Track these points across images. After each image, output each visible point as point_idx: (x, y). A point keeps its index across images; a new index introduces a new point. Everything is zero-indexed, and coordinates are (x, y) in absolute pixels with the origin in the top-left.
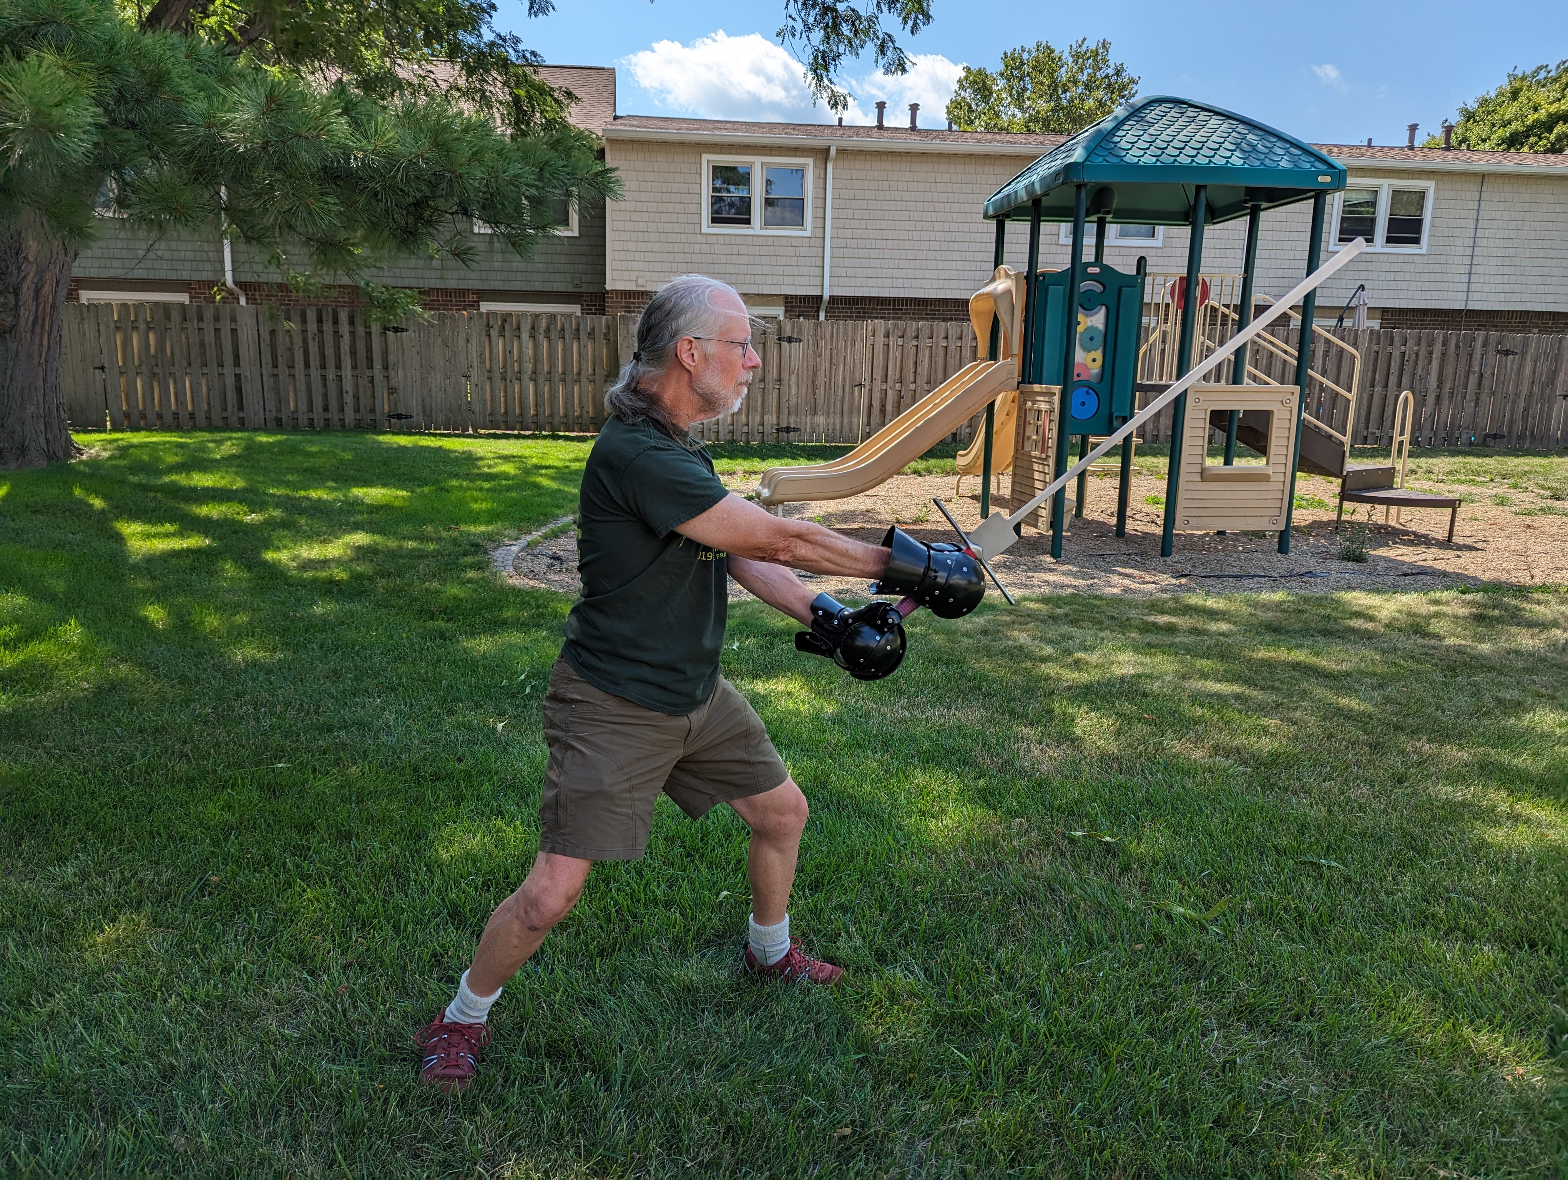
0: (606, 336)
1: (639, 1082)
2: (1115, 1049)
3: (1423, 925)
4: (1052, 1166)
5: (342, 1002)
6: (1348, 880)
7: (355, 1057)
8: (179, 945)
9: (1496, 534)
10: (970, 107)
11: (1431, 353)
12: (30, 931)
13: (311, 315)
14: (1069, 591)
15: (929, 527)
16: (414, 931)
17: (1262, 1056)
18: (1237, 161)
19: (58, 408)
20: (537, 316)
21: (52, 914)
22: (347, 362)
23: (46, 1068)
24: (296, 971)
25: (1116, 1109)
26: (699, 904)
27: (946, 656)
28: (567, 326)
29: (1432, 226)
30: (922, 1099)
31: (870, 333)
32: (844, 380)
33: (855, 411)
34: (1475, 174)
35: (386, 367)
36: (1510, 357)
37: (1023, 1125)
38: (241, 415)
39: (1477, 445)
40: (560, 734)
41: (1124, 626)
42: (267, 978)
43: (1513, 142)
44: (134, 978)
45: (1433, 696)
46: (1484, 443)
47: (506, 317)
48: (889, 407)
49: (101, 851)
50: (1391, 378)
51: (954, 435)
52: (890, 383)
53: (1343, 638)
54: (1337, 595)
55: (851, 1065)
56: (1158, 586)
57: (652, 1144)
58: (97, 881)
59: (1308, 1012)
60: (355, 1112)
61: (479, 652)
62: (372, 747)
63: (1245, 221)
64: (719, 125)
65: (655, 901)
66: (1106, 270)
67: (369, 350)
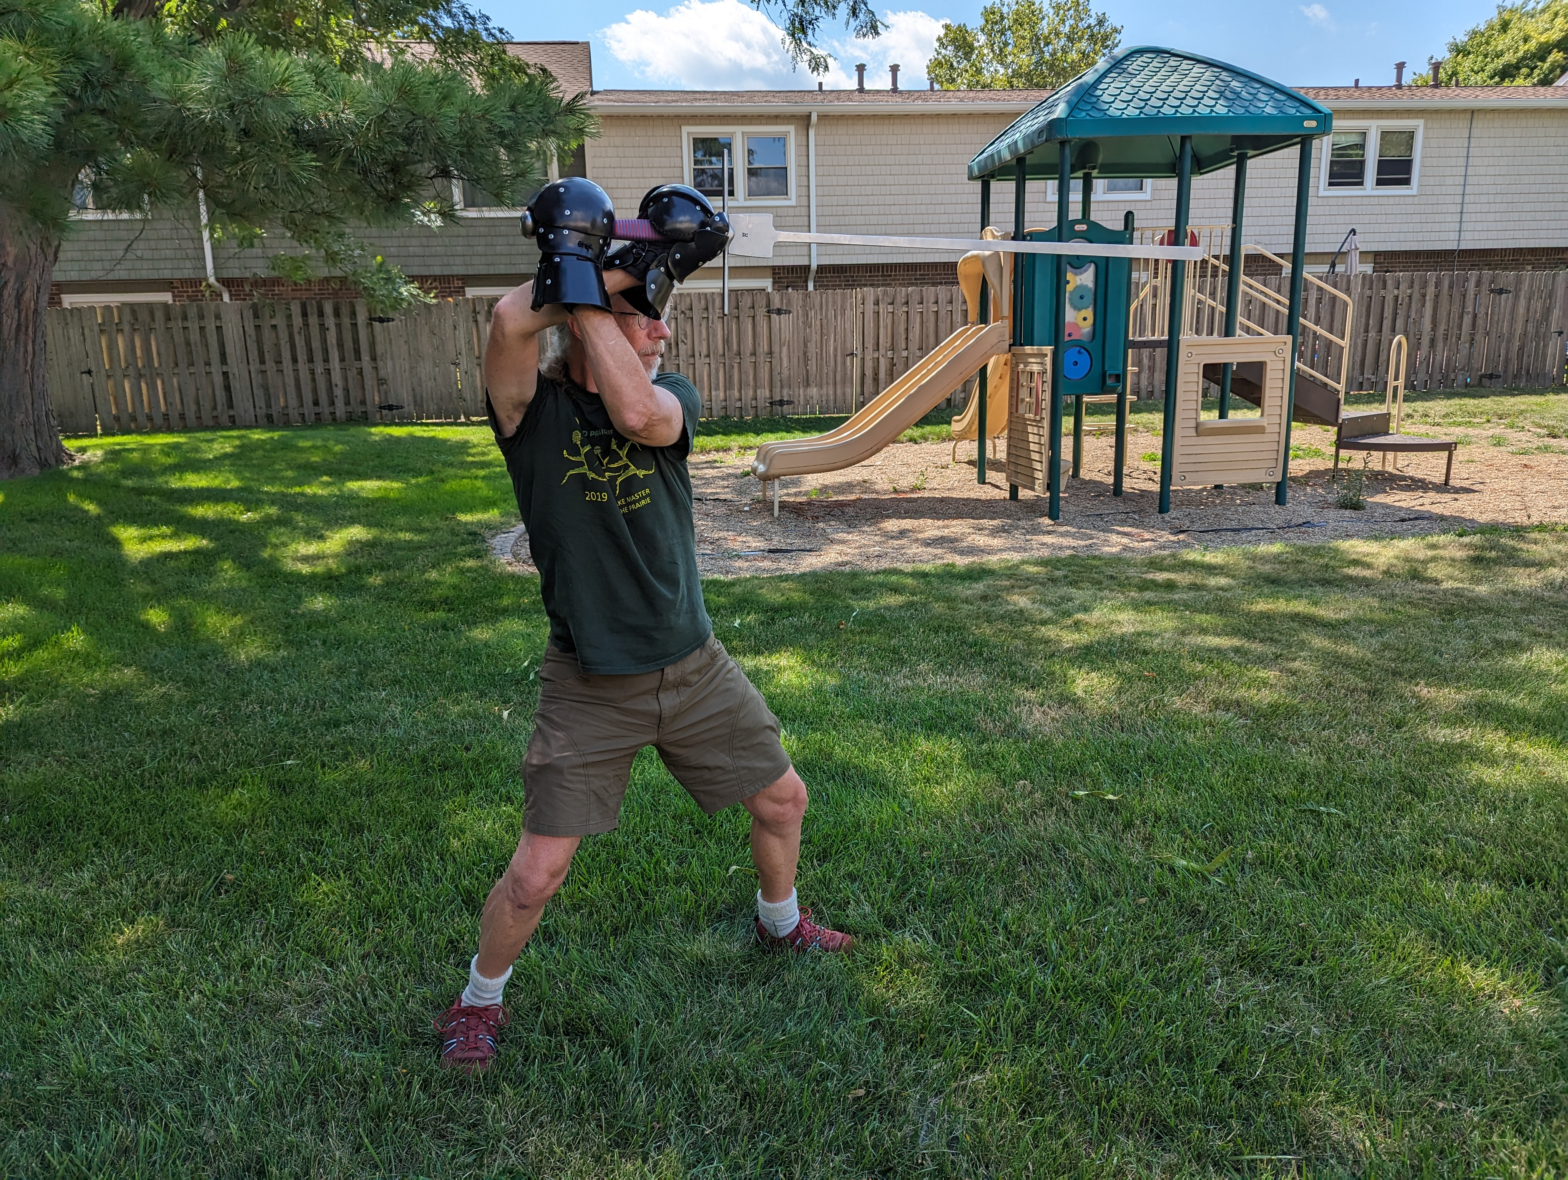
1: (656, 1054)
2: (1121, 1001)
3: (1422, 866)
4: (1061, 1116)
5: (362, 992)
6: (1348, 825)
7: (377, 1044)
8: (198, 943)
9: (1493, 475)
10: (952, 65)
11: (1424, 296)
12: (51, 937)
13: (296, 309)
14: (1069, 552)
15: (926, 494)
16: (429, 919)
17: (1265, 1001)
18: (1221, 109)
19: (47, 416)
21: (72, 920)
22: (334, 355)
23: (75, 1069)
24: (316, 963)
25: (1123, 1058)
26: (709, 879)
27: (946, 624)
29: (1423, 166)
30: (933, 1057)
31: (860, 301)
32: (835, 349)
33: (848, 381)
34: (1465, 111)
35: (374, 358)
36: (1504, 296)
37: (1033, 1078)
38: (232, 413)
39: (1473, 386)
41: (1121, 584)
42: (286, 971)
43: (1507, 73)
44: (155, 978)
45: (1431, 640)
46: (1480, 384)
48: (882, 375)
49: (116, 856)
50: (1385, 322)
51: (949, 400)
52: (882, 351)
53: (1341, 586)
54: (1335, 544)
55: (863, 1028)
56: (1156, 544)
57: (671, 1113)
58: (114, 885)
59: (1309, 956)
60: (380, 1097)
61: (481, 640)
62: (380, 740)
63: (1231, 171)
64: (698, 96)
65: (666, 879)
66: (1094, 226)
67: (356, 340)
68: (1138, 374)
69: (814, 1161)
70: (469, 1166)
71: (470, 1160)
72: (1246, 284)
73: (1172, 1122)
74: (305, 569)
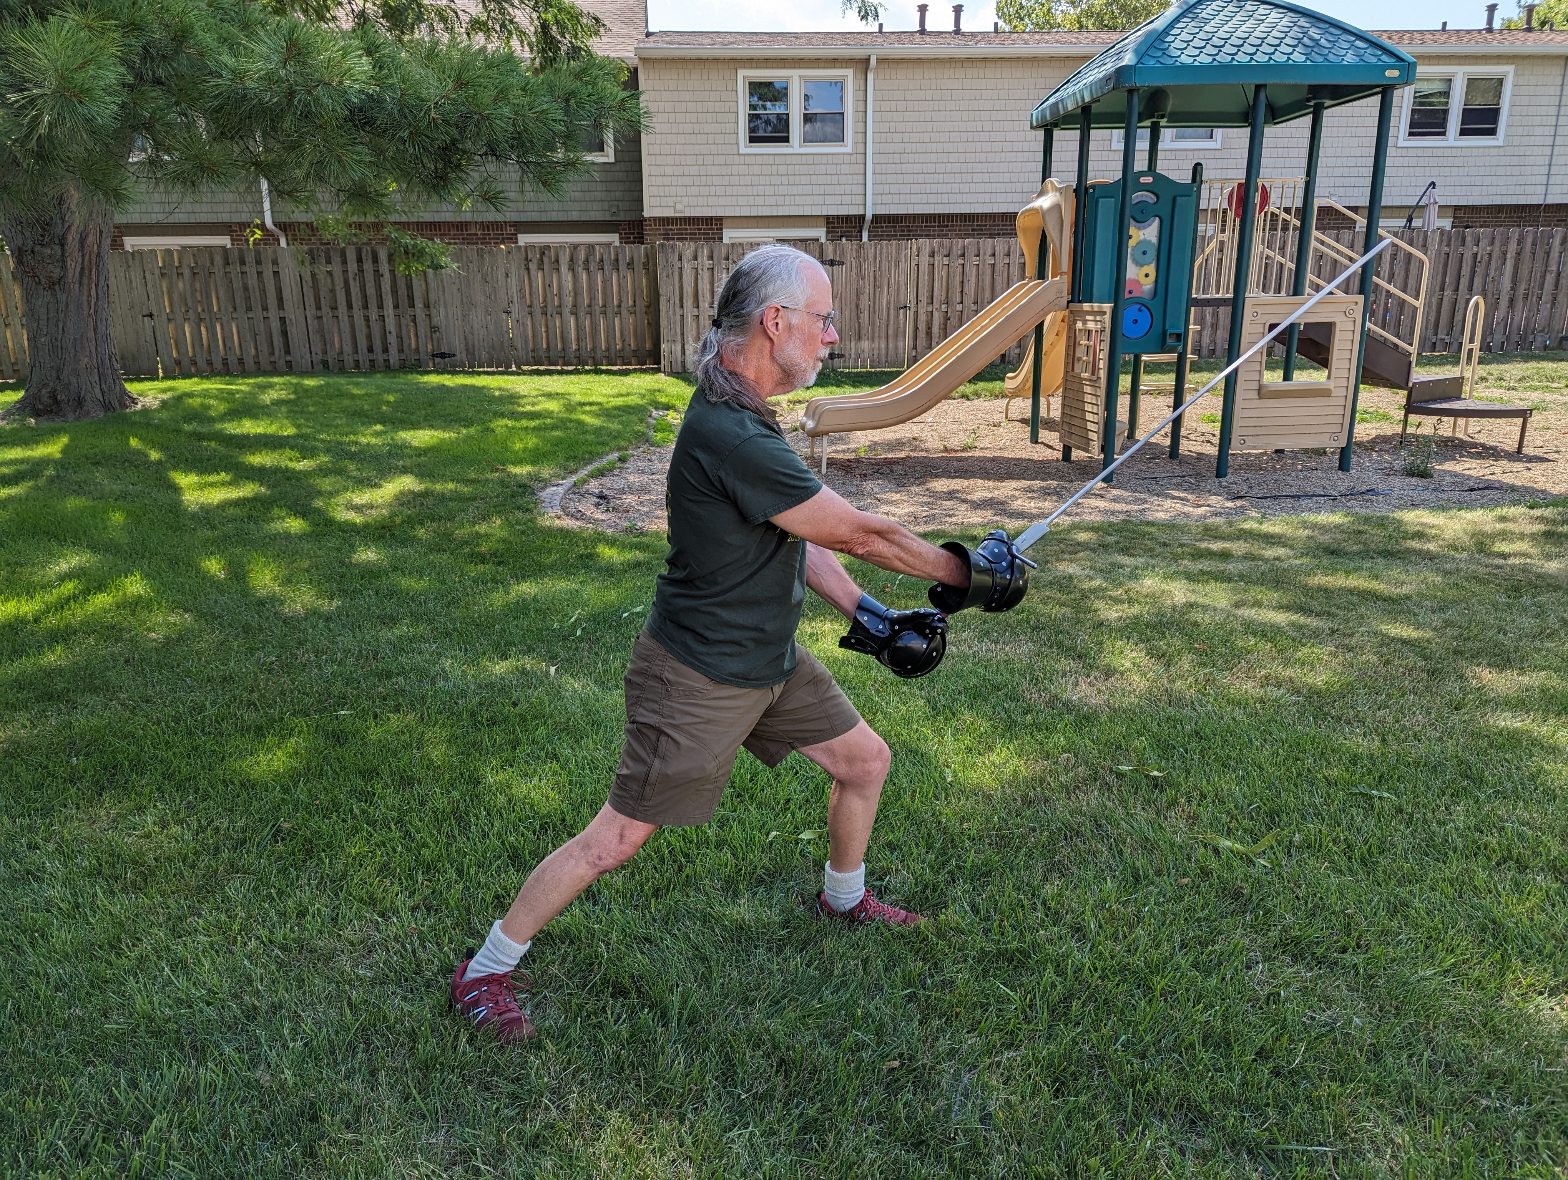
0: (645, 265)
1: (695, 1017)
2: (1159, 983)
3: (1475, 855)
4: (1095, 1097)
5: (411, 943)
6: (1400, 810)
8: (256, 889)
11: (1505, 253)
12: (116, 879)
13: (351, 255)
14: (1121, 517)
15: (977, 453)
16: (477, 873)
17: (1307, 988)
18: (1298, 57)
19: (110, 359)
20: (575, 247)
21: (135, 862)
22: (389, 302)
23: (139, 1009)
24: (367, 913)
25: (1160, 1041)
26: (749, 844)
28: (605, 257)
29: (1511, 115)
30: (968, 1032)
31: (915, 253)
32: (889, 303)
33: (901, 335)
34: (1558, 56)
35: (427, 306)
37: (1067, 1057)
38: (288, 358)
39: (1553, 349)
41: (1176, 553)
42: (340, 920)
44: (214, 923)
45: (1496, 618)
46: (1560, 347)
47: (544, 250)
48: (936, 329)
49: (178, 801)
50: (1462, 280)
51: (1003, 356)
52: (936, 304)
53: (1404, 559)
54: (1399, 515)
55: (899, 1001)
56: (1212, 510)
57: (709, 1077)
58: (176, 829)
59: (1354, 944)
60: (428, 1048)
61: (529, 595)
62: (430, 693)
63: (1307, 120)
64: (754, 37)
65: (707, 842)
66: (1161, 179)
67: (410, 287)
68: (1200, 333)
69: (847, 1130)
70: (512, 1120)
71: (513, 1113)
72: (1317, 239)
73: (1207, 1108)
74: (356, 518)
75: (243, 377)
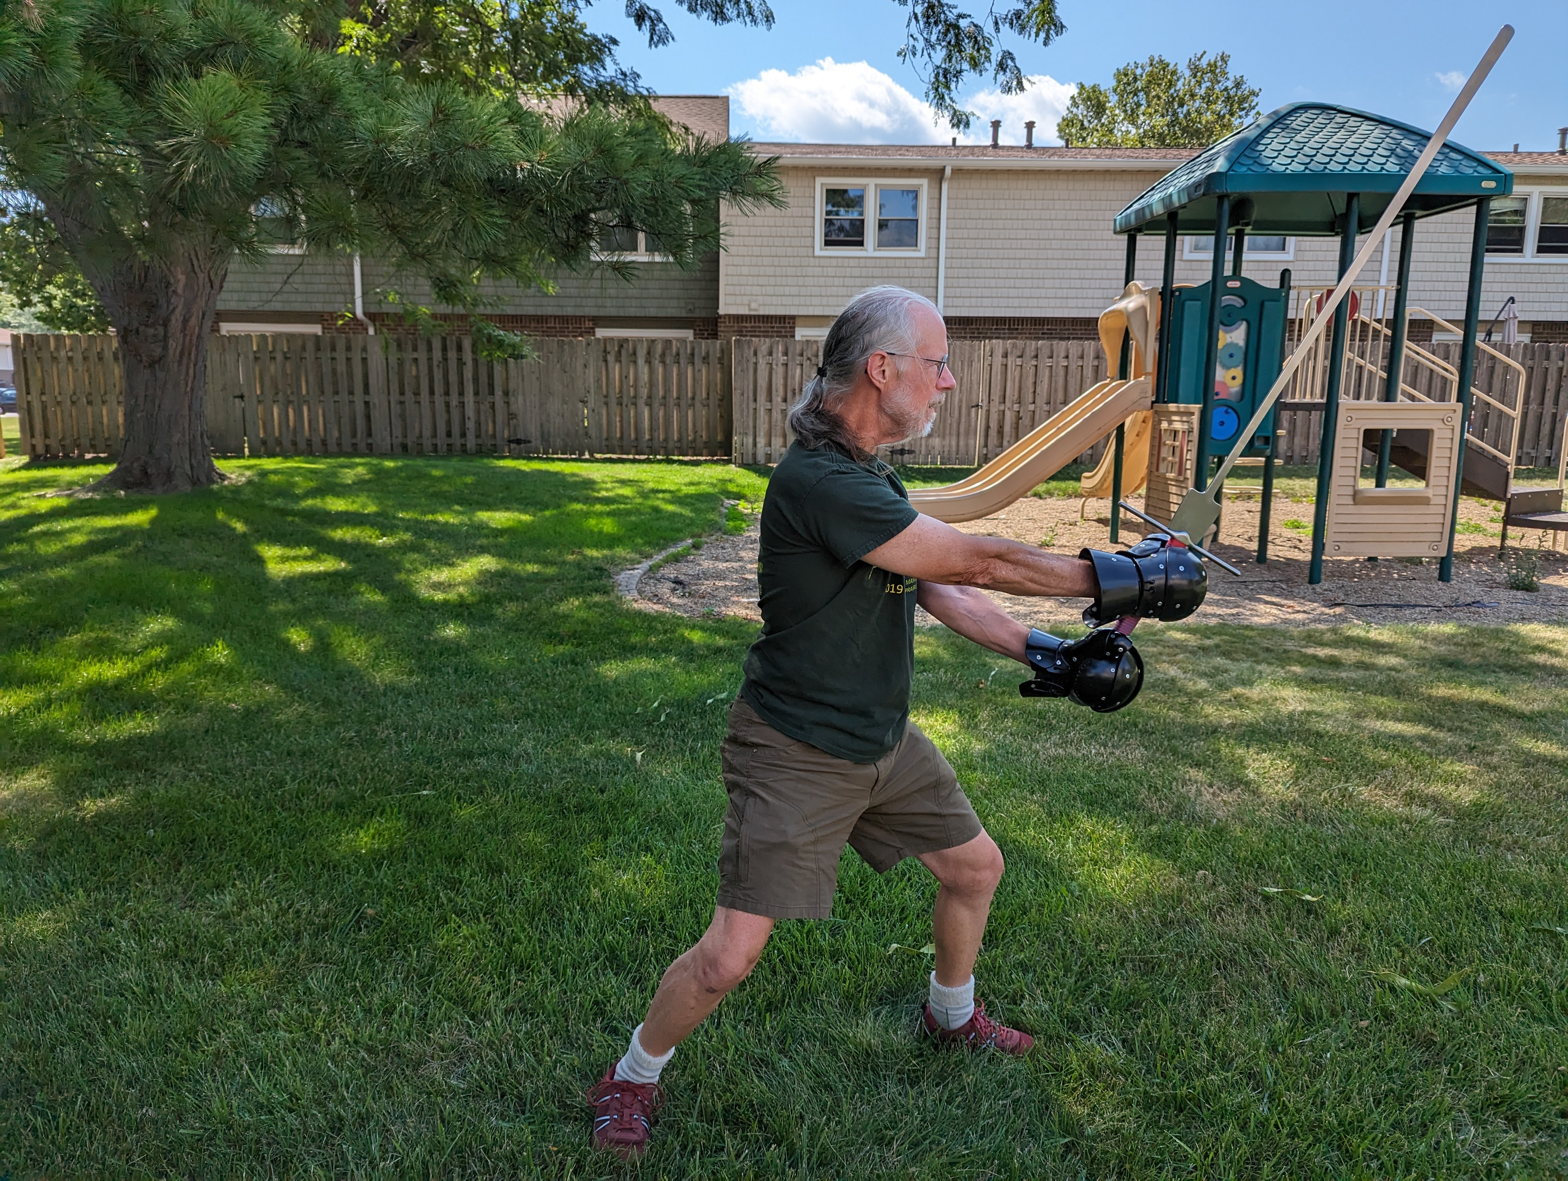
0: (720, 360)
1: (826, 1158)
5: (507, 1051)
7: (524, 1113)
8: (339, 981)
10: (1082, 125)
12: (193, 962)
13: (437, 344)
14: (1215, 620)
16: (573, 975)
17: (1530, 1159)
18: (1391, 167)
19: (202, 437)
20: (653, 341)
21: (214, 946)
22: (469, 389)
23: (217, 1113)
24: (457, 1014)
26: (867, 956)
28: (682, 352)
31: (988, 353)
32: (961, 401)
33: (972, 432)
35: (506, 393)
38: (370, 441)
40: (741, 779)
41: (1283, 658)
42: (429, 1021)
44: (295, 1017)
47: (623, 343)
48: (1007, 428)
49: (257, 881)
51: (1078, 459)
52: (1008, 403)
53: (1529, 674)
54: (1512, 627)
55: (1057, 1150)
56: (1311, 616)
58: (254, 911)
61: (611, 677)
62: (514, 776)
64: (832, 149)
65: (821, 952)
66: (1248, 283)
67: (491, 376)
68: (1290, 437)
72: (1409, 349)
74: (439, 596)
75: (326, 457)
